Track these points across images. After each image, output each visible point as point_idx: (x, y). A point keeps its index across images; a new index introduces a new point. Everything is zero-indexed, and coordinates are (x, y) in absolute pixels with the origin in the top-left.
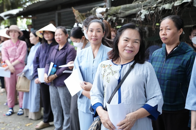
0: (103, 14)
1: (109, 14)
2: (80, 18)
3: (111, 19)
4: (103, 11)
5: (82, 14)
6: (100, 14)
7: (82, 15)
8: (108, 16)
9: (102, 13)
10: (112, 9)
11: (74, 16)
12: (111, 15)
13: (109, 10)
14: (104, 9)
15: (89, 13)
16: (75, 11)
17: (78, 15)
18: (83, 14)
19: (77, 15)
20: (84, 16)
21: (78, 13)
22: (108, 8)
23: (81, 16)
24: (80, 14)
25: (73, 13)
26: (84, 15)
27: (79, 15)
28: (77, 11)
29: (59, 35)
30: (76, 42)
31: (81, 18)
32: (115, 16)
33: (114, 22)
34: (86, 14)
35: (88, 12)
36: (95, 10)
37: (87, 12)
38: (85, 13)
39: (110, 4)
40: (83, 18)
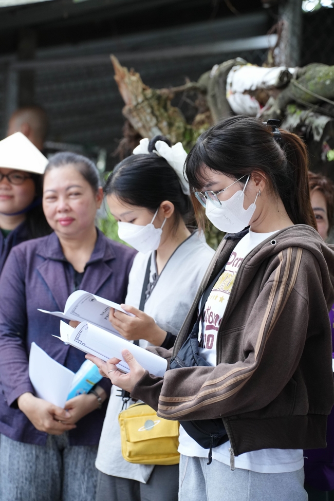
0: (263, 95)
1: (292, 102)
2: (149, 110)
3: (302, 124)
4: (264, 83)
5: (158, 92)
6: (247, 98)
7: (159, 98)
8: (291, 109)
9: (259, 94)
10: (313, 78)
11: (121, 103)
12: (302, 107)
13: (293, 81)
14: (269, 75)
15: (194, 89)
16: (123, 77)
17: (140, 99)
18: (164, 92)
19: (136, 97)
20: (169, 103)
21: (141, 85)
22: (292, 70)
23: (154, 103)
24: (149, 92)
25: (115, 87)
26: (167, 98)
27: (146, 99)
28: (135, 78)
29: (68, 196)
30: (132, 221)
31: (153, 113)
32: (326, 110)
33: (317, 138)
34: (178, 95)
35: (189, 84)
36: (224, 75)
37: (184, 83)
38: (174, 89)
39: (295, 42)
40: (162, 110)
